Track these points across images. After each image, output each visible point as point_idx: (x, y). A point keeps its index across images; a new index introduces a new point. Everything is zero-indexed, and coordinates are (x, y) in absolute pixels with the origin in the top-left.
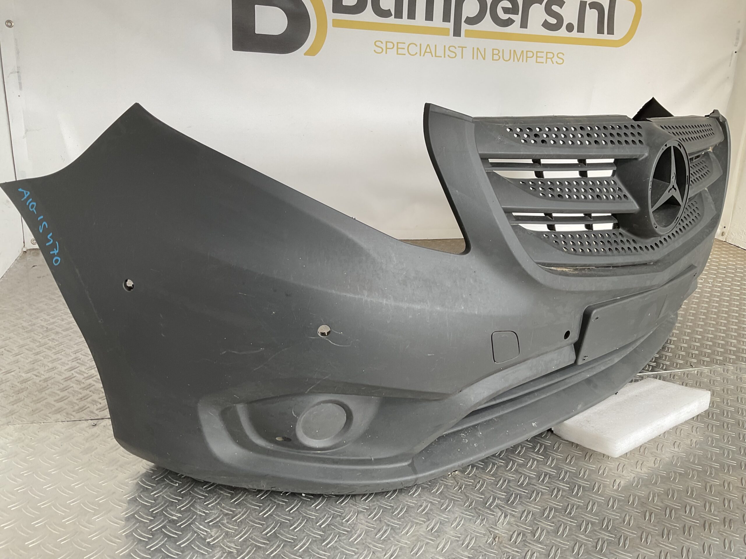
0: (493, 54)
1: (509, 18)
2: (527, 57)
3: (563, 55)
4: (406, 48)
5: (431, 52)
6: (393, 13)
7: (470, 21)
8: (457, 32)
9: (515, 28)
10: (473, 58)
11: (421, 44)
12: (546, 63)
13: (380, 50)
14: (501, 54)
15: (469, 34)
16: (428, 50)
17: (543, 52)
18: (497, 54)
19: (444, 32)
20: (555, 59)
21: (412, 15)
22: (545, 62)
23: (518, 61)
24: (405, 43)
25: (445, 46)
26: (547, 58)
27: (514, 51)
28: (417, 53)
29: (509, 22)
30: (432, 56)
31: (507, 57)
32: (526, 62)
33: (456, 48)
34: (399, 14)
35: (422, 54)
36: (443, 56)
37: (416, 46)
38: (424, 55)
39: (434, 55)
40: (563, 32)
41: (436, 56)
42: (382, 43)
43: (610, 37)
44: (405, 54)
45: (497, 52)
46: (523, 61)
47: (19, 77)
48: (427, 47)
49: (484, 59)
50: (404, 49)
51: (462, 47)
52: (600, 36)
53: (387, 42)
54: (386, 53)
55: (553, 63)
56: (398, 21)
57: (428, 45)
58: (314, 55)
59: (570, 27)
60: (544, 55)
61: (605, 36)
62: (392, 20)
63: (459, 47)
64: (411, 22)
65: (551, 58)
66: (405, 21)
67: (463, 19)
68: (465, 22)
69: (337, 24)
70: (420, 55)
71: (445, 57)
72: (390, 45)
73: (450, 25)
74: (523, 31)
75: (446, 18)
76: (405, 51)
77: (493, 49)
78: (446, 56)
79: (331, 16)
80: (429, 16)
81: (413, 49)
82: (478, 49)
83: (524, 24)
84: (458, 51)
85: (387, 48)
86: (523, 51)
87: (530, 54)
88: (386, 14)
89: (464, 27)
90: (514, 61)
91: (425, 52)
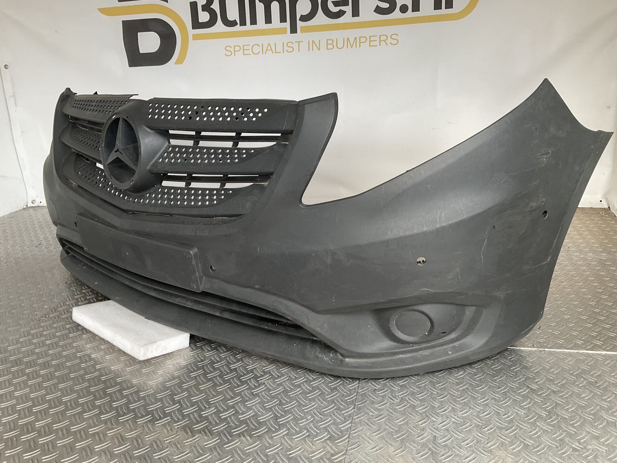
0: (327, 44)
1: (340, 10)
2: (360, 43)
3: (397, 35)
4: (251, 49)
5: (271, 50)
6: (238, 22)
7: (304, 18)
8: (294, 30)
9: (348, 18)
10: (309, 50)
11: (262, 44)
12: (380, 45)
13: (230, 53)
14: (335, 44)
15: (304, 30)
16: (269, 48)
17: (377, 36)
18: (331, 44)
19: (282, 31)
20: (389, 41)
21: (254, 21)
22: (378, 45)
23: (352, 47)
24: (249, 45)
25: (283, 43)
26: (380, 41)
27: (348, 39)
28: (259, 52)
29: (340, 14)
30: (273, 53)
31: (340, 45)
32: (360, 47)
33: (293, 43)
34: (243, 23)
35: (264, 52)
36: (282, 51)
37: (259, 46)
38: (265, 53)
39: (274, 52)
40: (397, 14)
41: (276, 52)
42: (231, 47)
43: (449, 11)
44: (250, 54)
45: (331, 42)
46: (356, 47)
47: (15, 99)
48: (268, 46)
49: (319, 49)
50: (249, 50)
51: (299, 42)
52: (438, 12)
53: (234, 46)
54: (235, 55)
55: (387, 45)
56: (243, 28)
57: (269, 44)
58: (182, 64)
59: (404, 9)
60: (377, 38)
61: (444, 11)
62: (238, 28)
63: (296, 42)
64: (254, 27)
65: (385, 41)
66: (248, 27)
67: (298, 17)
68: (300, 20)
69: (196, 38)
70: (263, 53)
71: (283, 52)
72: (237, 48)
73: (287, 25)
74: (356, 19)
75: (283, 19)
76: (250, 52)
77: (327, 40)
78: (285, 51)
79: (191, 32)
80: (268, 20)
81: (256, 49)
82: (313, 41)
83: (356, 13)
84: (296, 46)
85: (235, 51)
86: (356, 38)
87: (363, 40)
88: (233, 24)
89: (299, 24)
90: (347, 48)
91: (267, 50)
